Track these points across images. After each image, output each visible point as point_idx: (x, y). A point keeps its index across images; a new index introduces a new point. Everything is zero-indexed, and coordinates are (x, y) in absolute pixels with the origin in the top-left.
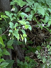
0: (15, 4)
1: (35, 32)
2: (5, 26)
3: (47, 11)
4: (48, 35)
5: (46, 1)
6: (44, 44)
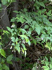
0: (15, 21)
1: (31, 50)
2: (5, 42)
3: (44, 29)
4: (44, 53)
5: (43, 20)
6: (40, 59)
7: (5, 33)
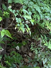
6: (34, 37)
7: (5, 14)
